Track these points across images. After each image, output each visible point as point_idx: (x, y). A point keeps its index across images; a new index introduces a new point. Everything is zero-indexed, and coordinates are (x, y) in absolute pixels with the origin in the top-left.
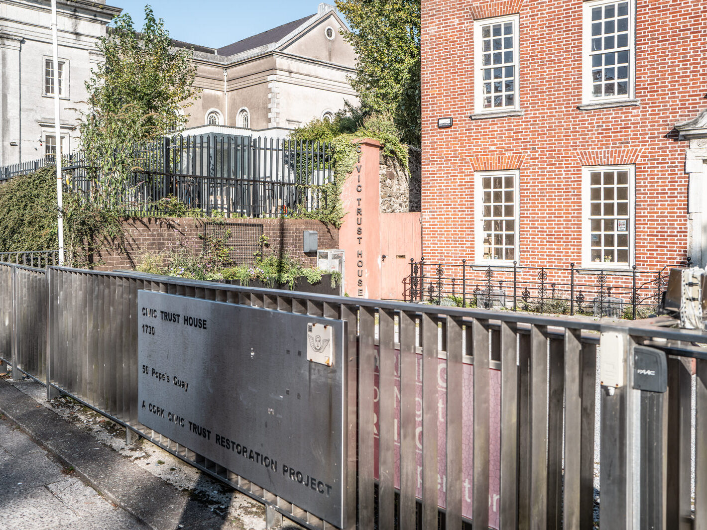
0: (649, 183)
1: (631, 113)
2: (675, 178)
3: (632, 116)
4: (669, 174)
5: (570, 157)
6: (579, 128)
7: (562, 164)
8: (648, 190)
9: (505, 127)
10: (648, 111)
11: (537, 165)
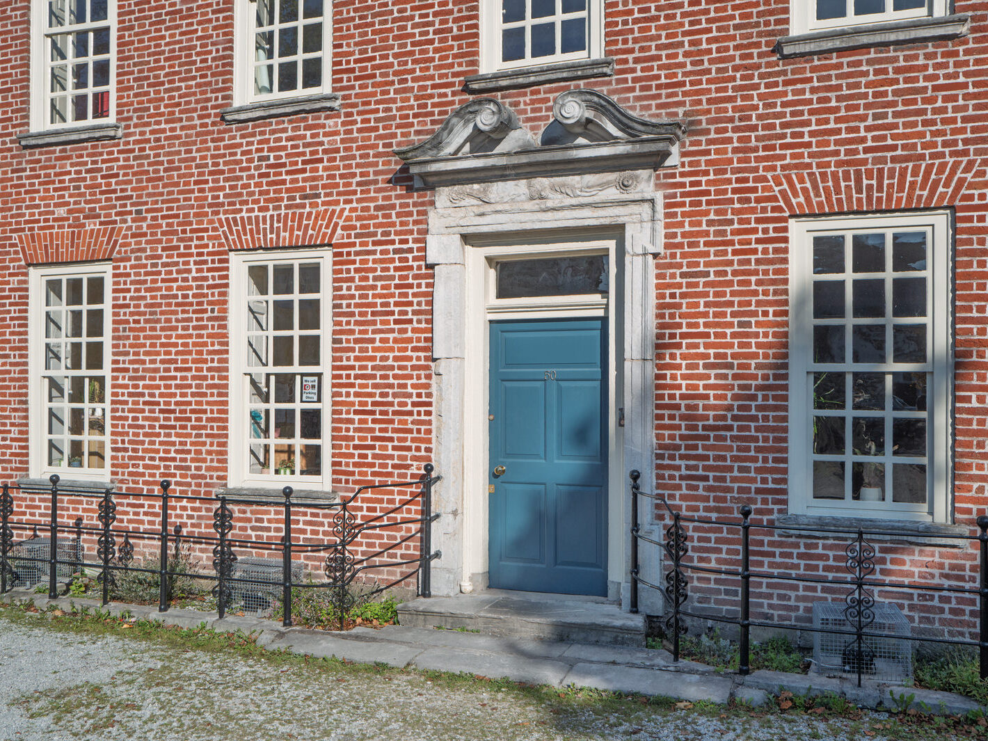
0: (358, 288)
1: (324, 126)
2: (406, 277)
3: (325, 135)
4: (396, 269)
5: (206, 230)
6: (225, 163)
7: (189, 247)
8: (357, 305)
9: (86, 163)
10: (355, 122)
11: (144, 250)
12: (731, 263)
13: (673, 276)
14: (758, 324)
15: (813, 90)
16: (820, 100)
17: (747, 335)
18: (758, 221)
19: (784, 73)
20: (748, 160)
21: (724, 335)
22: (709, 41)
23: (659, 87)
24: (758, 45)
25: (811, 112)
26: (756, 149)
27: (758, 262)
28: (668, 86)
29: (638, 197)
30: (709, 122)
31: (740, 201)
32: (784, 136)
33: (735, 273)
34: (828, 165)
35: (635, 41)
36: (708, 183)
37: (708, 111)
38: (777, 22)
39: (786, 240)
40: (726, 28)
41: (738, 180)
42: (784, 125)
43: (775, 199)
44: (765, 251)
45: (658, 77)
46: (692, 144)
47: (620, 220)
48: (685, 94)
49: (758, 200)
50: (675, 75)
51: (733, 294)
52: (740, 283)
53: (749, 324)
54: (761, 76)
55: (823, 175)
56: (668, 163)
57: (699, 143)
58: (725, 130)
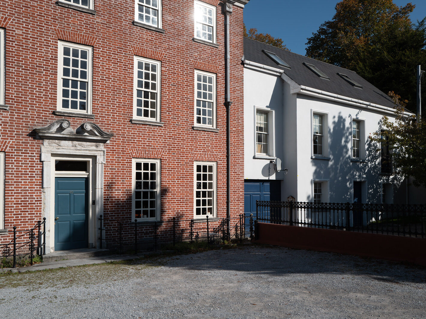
0: (15, 166)
2: (33, 164)
3: (2, 117)
4: (29, 161)
8: (15, 171)
12: (120, 167)
13: (108, 169)
14: (126, 181)
15: (137, 131)
16: (138, 134)
17: (124, 183)
18: (126, 158)
19: (132, 126)
20: (124, 144)
21: (119, 183)
22: (117, 116)
23: (105, 124)
24: (127, 119)
25: (137, 136)
26: (126, 142)
27: (126, 167)
28: (107, 124)
29: (101, 150)
30: (117, 134)
31: (122, 153)
32: (131, 140)
33: (121, 169)
34: (140, 148)
35: (100, 112)
36: (116, 148)
37: (116, 132)
38: (131, 115)
39: (131, 163)
40: (120, 114)
41: (122, 149)
42: (131, 138)
43: (129, 154)
44: (127, 165)
45: (105, 122)
46: (112, 139)
47: (96, 155)
48: (111, 127)
49: (126, 154)
50: (109, 122)
51: (121, 174)
52: (122, 172)
53: (124, 181)
54: (127, 126)
55: (139, 150)
56: (107, 142)
57: (114, 139)
58: (119, 137)
